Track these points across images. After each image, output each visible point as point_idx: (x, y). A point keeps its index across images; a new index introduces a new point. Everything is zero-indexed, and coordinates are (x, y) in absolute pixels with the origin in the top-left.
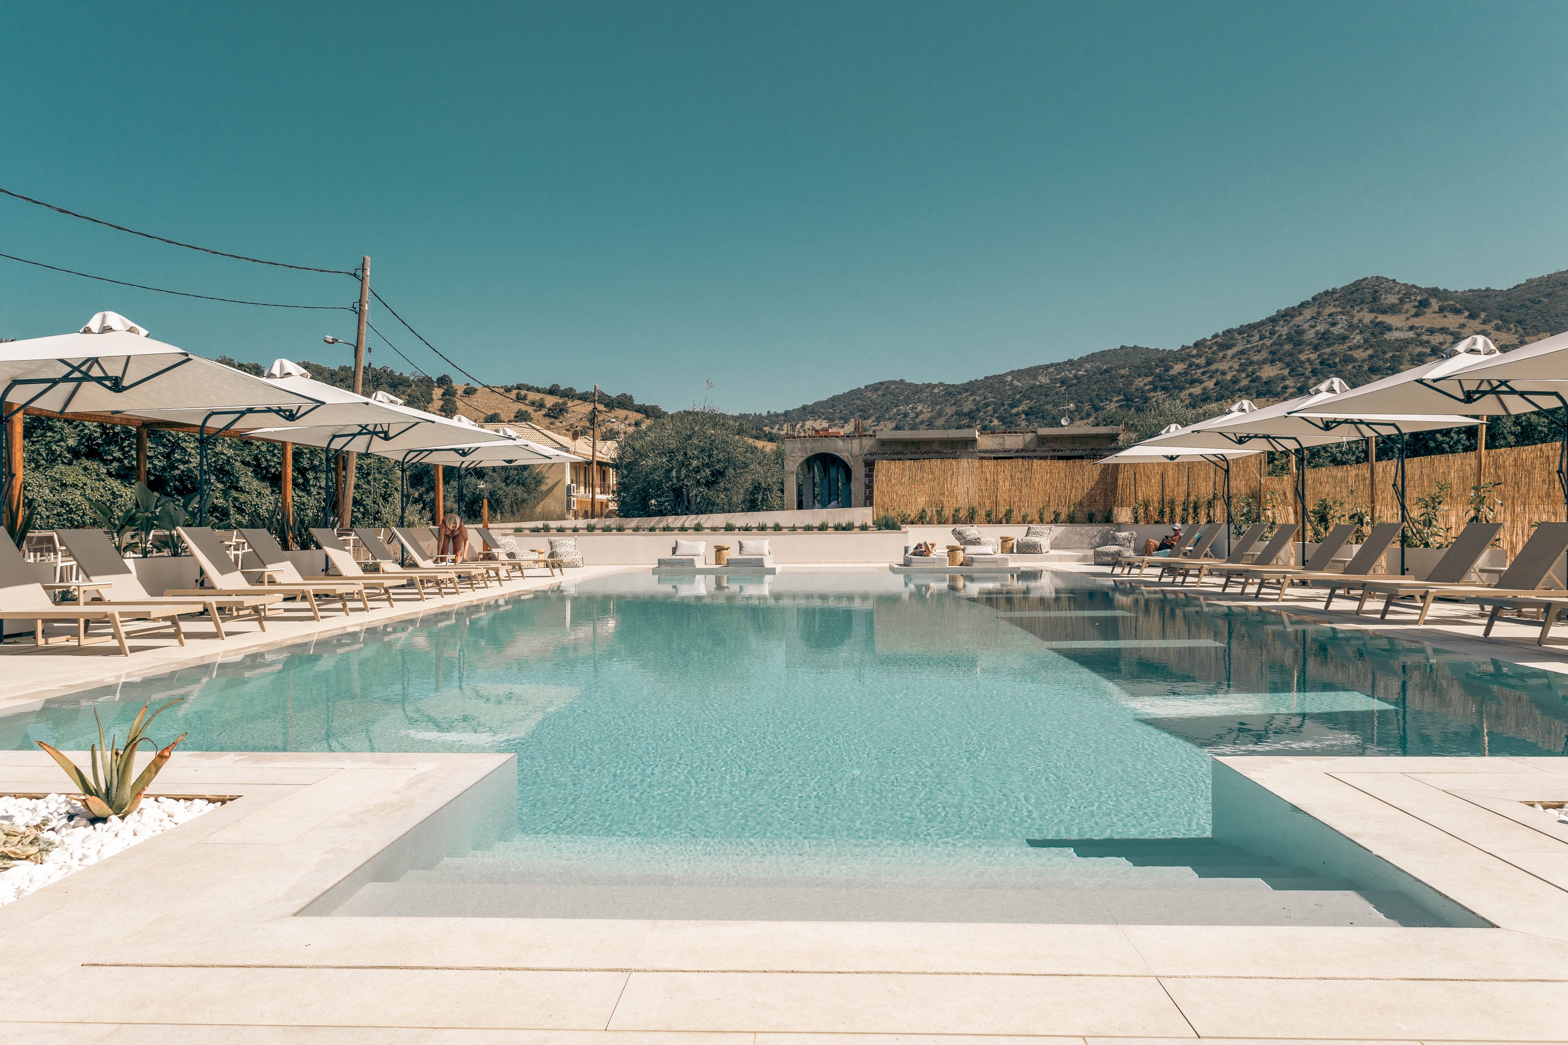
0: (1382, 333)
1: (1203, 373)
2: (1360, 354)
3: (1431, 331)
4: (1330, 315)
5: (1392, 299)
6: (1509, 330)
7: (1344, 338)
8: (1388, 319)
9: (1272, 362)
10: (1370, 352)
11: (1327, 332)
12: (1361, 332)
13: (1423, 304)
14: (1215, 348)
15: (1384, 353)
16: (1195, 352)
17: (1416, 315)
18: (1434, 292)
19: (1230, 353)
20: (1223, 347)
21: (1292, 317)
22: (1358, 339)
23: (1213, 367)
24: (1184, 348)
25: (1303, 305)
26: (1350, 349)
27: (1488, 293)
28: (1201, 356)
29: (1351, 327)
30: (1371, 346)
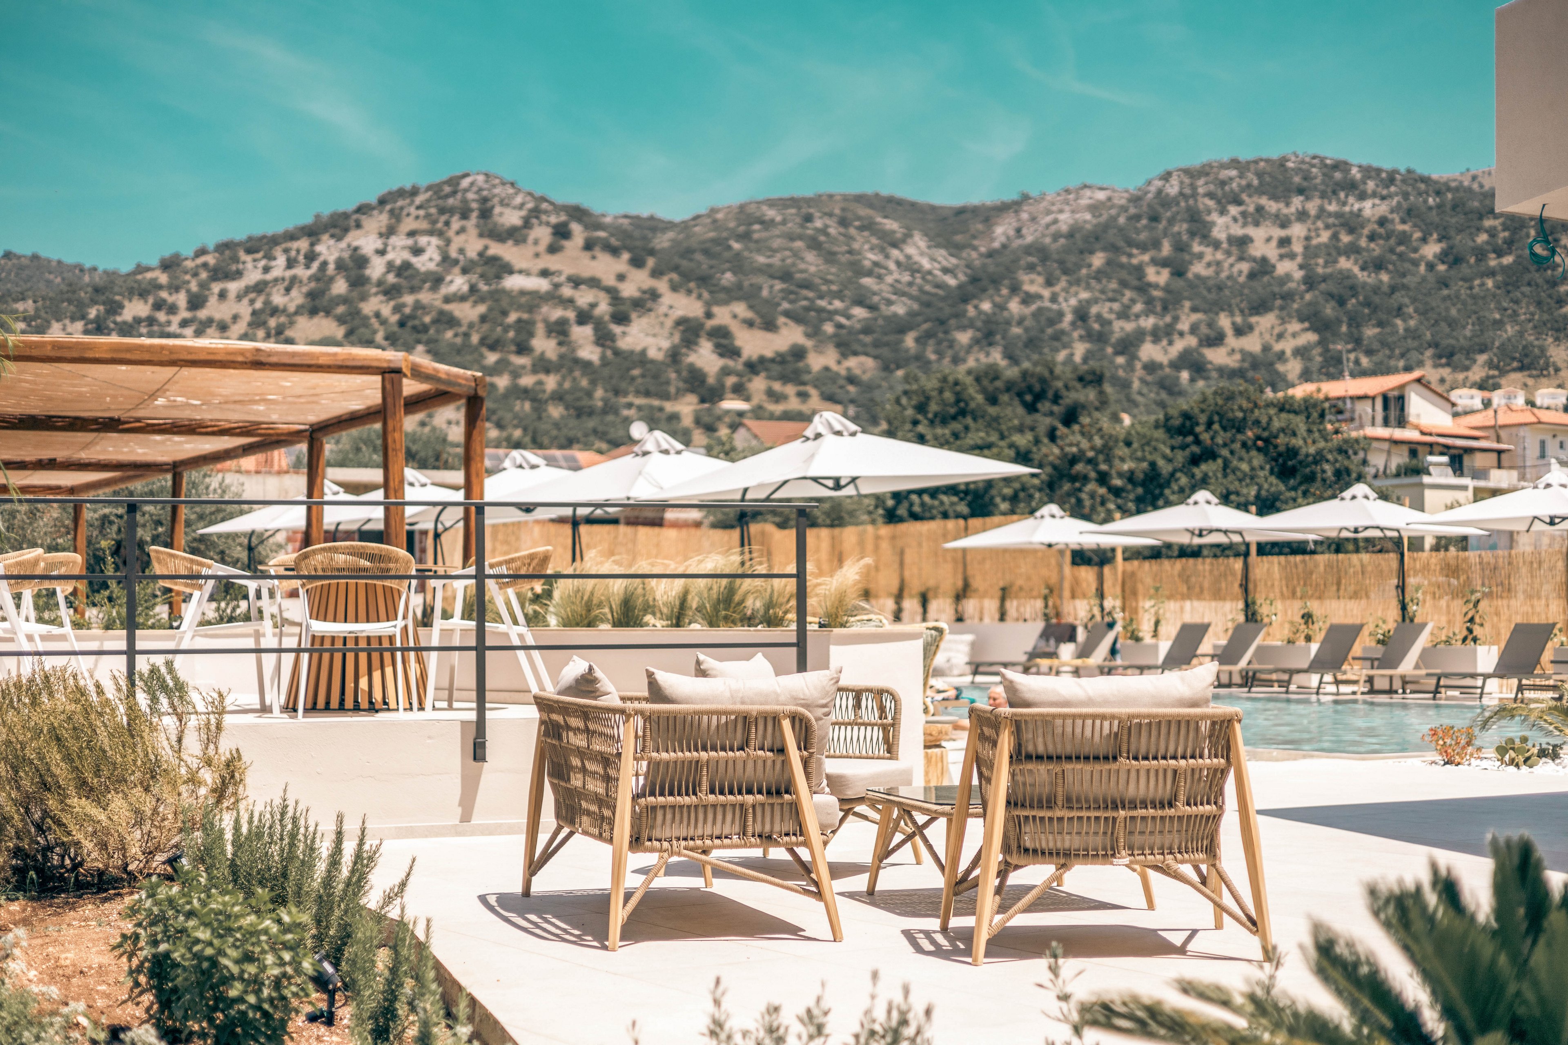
0: (499, 277)
1: (184, 323)
2: (468, 312)
3: (576, 282)
4: (412, 234)
5: (511, 218)
6: (689, 292)
7: (437, 281)
8: (505, 251)
9: (313, 312)
10: (482, 309)
11: (406, 266)
12: (465, 271)
13: (562, 232)
14: (204, 275)
15: (505, 313)
16: (163, 279)
17: (553, 249)
18: (578, 213)
19: (233, 287)
20: (221, 273)
21: (346, 230)
22: (458, 283)
23: (202, 314)
24: (141, 269)
25: (363, 209)
26: (447, 300)
27: (654, 225)
28: (177, 289)
29: (447, 261)
30: (482, 300)
